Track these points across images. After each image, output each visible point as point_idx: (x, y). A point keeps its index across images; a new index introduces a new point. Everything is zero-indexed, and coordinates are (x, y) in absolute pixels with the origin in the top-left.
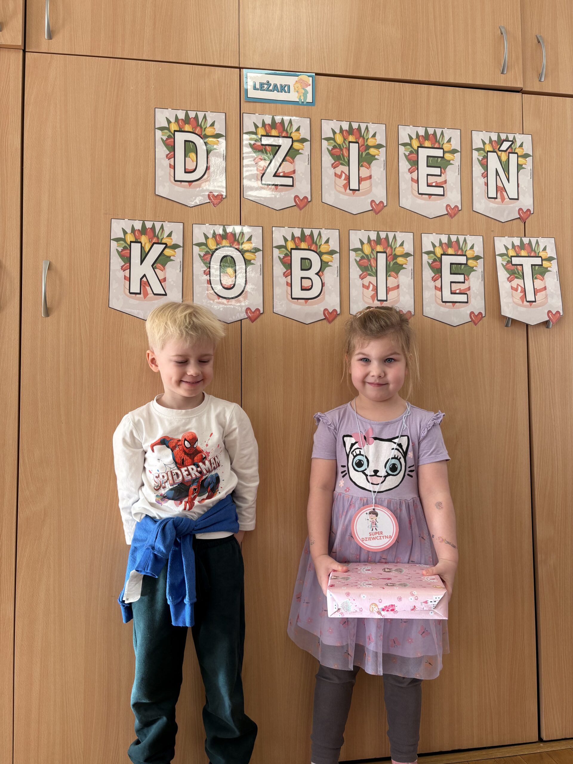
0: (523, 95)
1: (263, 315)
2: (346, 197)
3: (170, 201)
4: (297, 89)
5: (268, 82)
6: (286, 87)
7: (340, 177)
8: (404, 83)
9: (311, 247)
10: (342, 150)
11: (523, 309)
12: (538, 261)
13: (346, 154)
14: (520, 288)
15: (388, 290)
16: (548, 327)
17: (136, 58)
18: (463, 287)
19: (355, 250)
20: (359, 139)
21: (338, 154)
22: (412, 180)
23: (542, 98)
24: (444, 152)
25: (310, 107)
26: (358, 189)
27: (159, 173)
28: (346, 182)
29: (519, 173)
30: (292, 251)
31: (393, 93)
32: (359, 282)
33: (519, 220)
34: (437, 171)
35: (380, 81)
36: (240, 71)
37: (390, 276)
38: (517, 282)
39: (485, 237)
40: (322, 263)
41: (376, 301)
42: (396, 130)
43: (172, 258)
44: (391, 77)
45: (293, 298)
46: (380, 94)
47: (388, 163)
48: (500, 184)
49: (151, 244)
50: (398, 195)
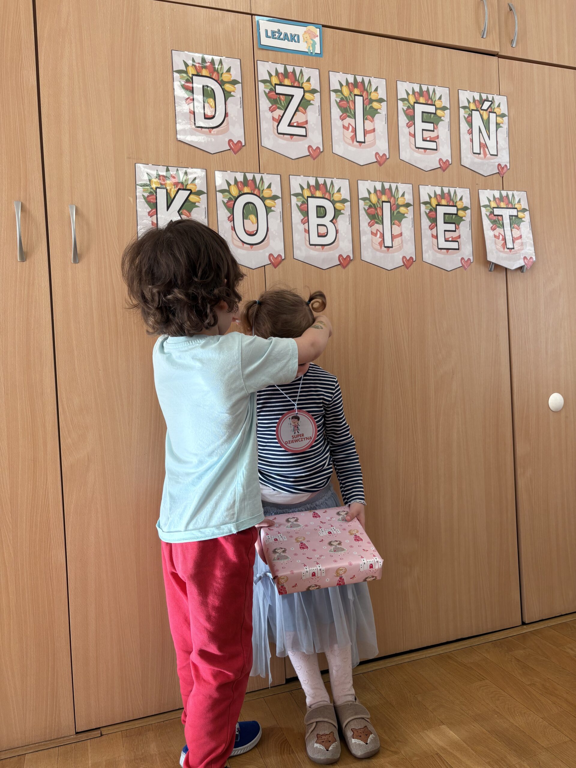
0: (499, 59)
1: (285, 261)
2: (353, 149)
3: (192, 147)
4: (305, 39)
5: (279, 31)
6: (296, 36)
7: (347, 129)
8: (400, 41)
9: (325, 195)
10: (348, 102)
11: (504, 255)
12: (514, 212)
13: (352, 107)
14: (501, 237)
15: (393, 237)
16: (522, 272)
18: (455, 235)
19: (364, 199)
20: (363, 93)
21: (345, 106)
22: (410, 134)
23: (514, 63)
24: (436, 109)
25: (318, 58)
26: (363, 141)
27: (180, 117)
28: (353, 134)
29: (498, 131)
30: (309, 199)
31: (391, 50)
32: (368, 230)
33: (498, 174)
34: (430, 126)
35: (380, 37)
36: (252, 17)
37: (394, 224)
38: (499, 231)
39: (471, 189)
40: (336, 211)
41: (383, 248)
42: (395, 86)
43: (197, 204)
44: (389, 33)
45: (311, 245)
46: (380, 49)
47: (388, 117)
48: (482, 141)
49: (176, 189)
50: (398, 148)
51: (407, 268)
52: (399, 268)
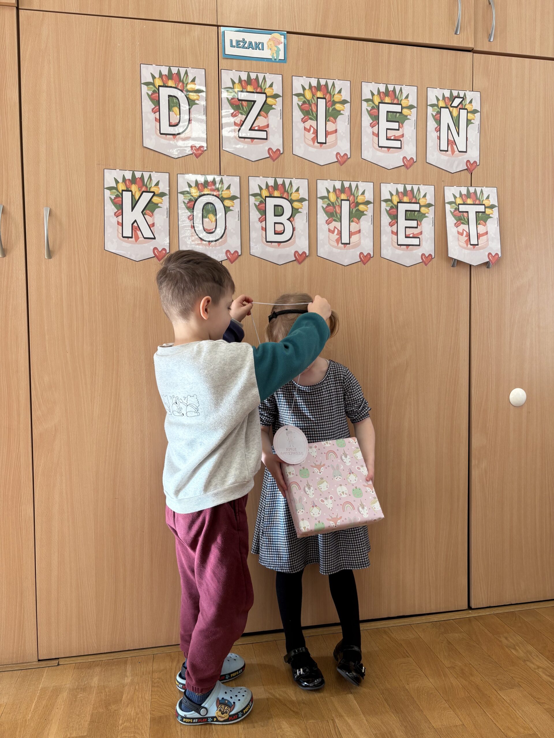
0: (474, 54)
1: (241, 257)
2: (314, 150)
3: (157, 153)
4: (270, 46)
5: (244, 40)
6: (261, 45)
7: (309, 131)
8: (368, 42)
9: (283, 195)
10: (310, 105)
11: (467, 252)
12: (481, 208)
13: (314, 109)
14: (465, 233)
15: (351, 234)
16: (488, 267)
17: (122, 16)
18: (416, 231)
19: (322, 198)
20: (326, 95)
21: (307, 109)
22: (373, 133)
23: (491, 58)
24: (402, 108)
25: (282, 64)
26: (325, 142)
27: (146, 126)
28: (314, 135)
29: (468, 128)
30: (267, 198)
31: (357, 51)
32: (326, 227)
33: (466, 171)
34: (395, 125)
35: (346, 40)
36: (218, 28)
37: (352, 221)
38: (463, 227)
39: (436, 186)
40: (293, 210)
41: (340, 245)
42: (360, 87)
43: (159, 205)
44: (356, 35)
45: (267, 242)
46: (346, 52)
47: (352, 118)
48: (451, 138)
49: (141, 192)
50: (360, 147)
51: (364, 264)
52: (356, 264)
